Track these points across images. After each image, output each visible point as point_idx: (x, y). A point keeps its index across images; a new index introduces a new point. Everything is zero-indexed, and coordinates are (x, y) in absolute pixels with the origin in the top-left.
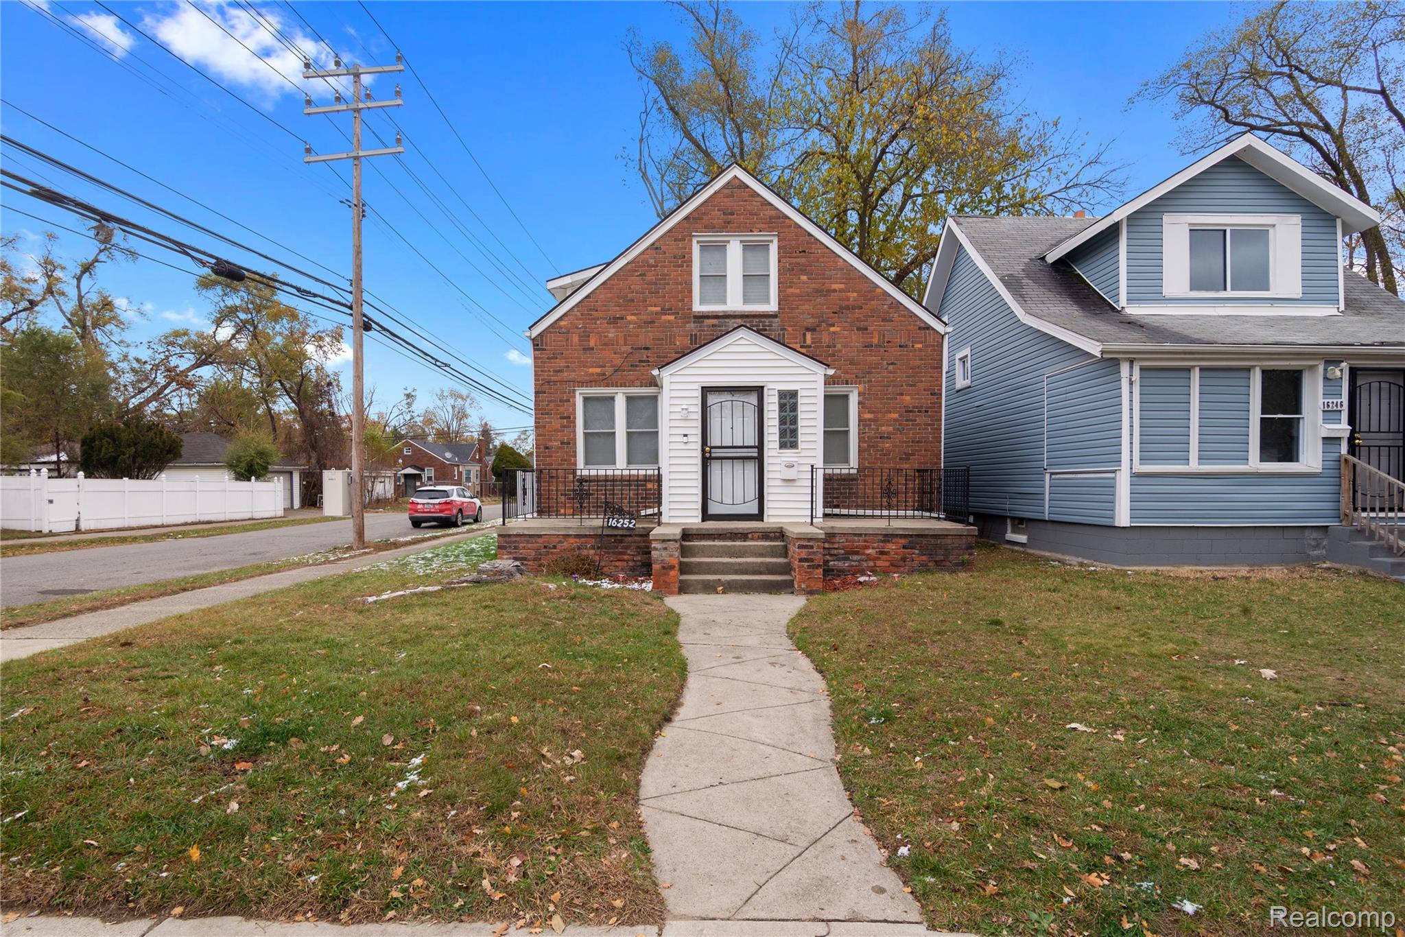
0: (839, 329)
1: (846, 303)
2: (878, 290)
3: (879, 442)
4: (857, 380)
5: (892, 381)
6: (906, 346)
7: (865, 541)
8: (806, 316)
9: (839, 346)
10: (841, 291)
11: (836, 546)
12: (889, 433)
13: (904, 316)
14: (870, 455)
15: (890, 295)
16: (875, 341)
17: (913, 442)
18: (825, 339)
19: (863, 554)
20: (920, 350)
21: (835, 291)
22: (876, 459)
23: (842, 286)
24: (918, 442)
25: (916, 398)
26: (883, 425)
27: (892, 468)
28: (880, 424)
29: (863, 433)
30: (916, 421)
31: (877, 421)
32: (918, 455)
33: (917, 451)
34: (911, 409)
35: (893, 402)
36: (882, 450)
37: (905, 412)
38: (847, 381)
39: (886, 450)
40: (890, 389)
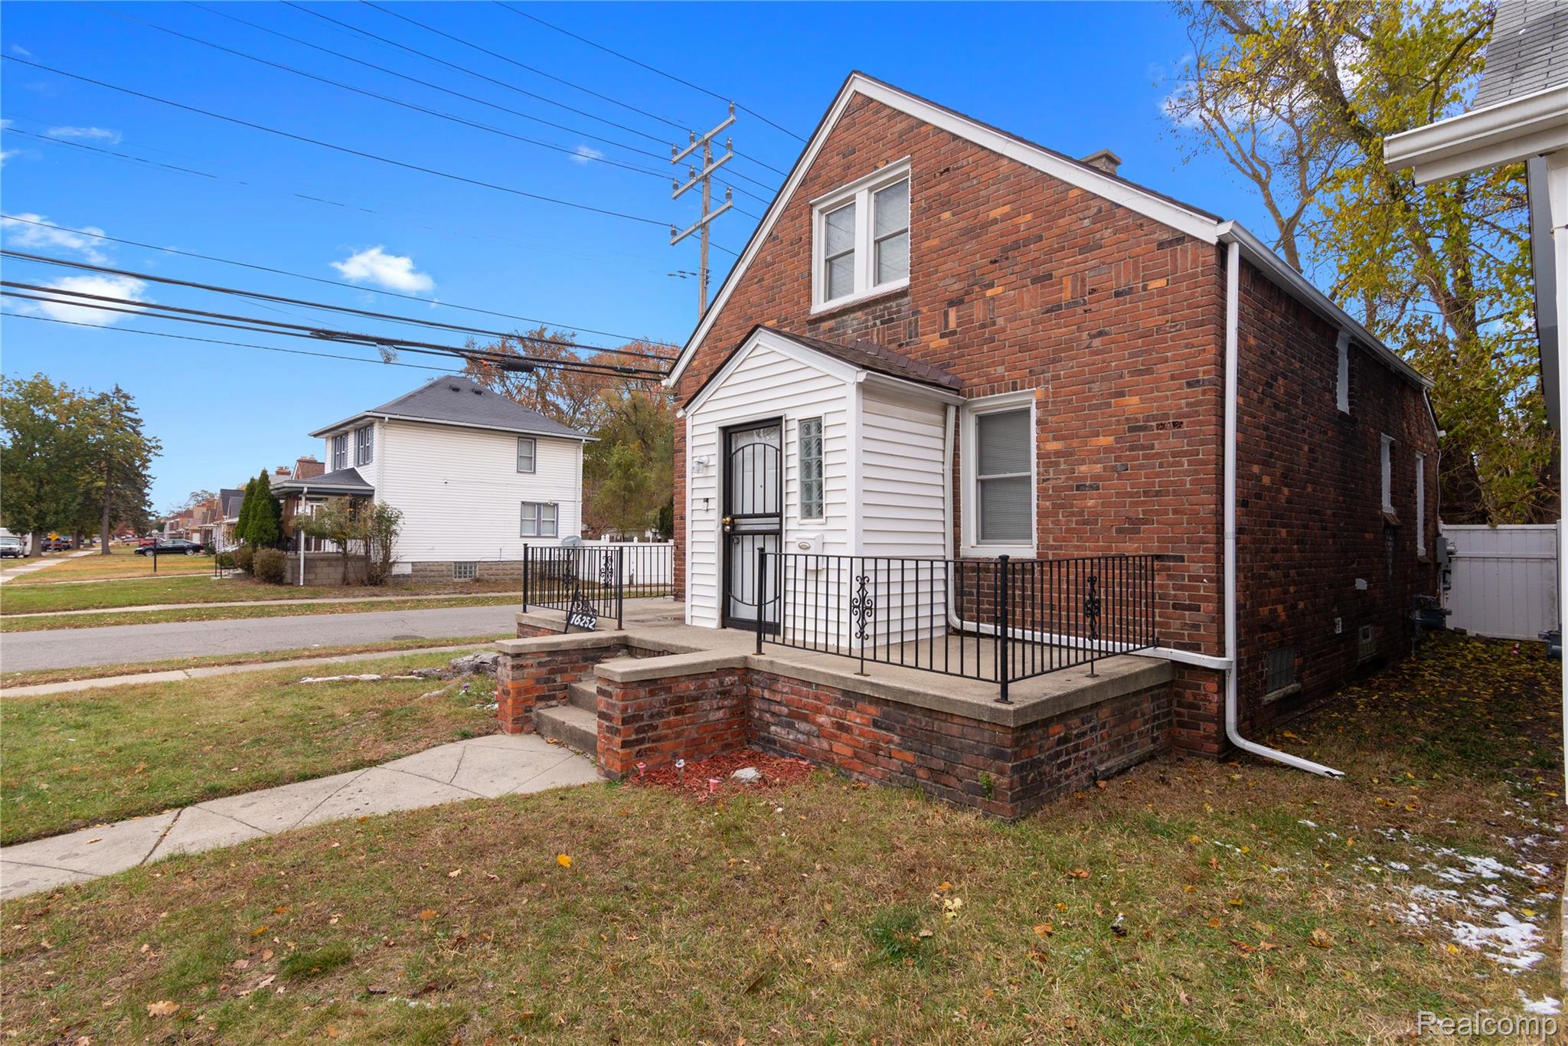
0: (1000, 289)
1: (1014, 237)
2: (1073, 194)
3: (1074, 497)
4: (1033, 377)
5: (1101, 370)
6: (1130, 291)
7: (817, 698)
8: (949, 281)
9: (1000, 321)
10: (1006, 217)
11: (778, 698)
12: (1097, 477)
13: (1126, 229)
14: (1057, 523)
15: (1095, 196)
16: (1066, 295)
17: (1146, 494)
18: (978, 312)
19: (814, 723)
20: (1162, 292)
21: (995, 221)
22: (1068, 530)
23: (1007, 208)
24: (1158, 494)
25: (1151, 398)
26: (1083, 462)
27: (1102, 549)
28: (1076, 460)
29: (1044, 481)
30: (1152, 447)
31: (1071, 454)
32: (1159, 522)
33: (1158, 513)
34: (1142, 423)
35: (1103, 414)
36: (1081, 513)
37: (1129, 431)
38: (1014, 384)
39: (1089, 513)
40: (1096, 387)
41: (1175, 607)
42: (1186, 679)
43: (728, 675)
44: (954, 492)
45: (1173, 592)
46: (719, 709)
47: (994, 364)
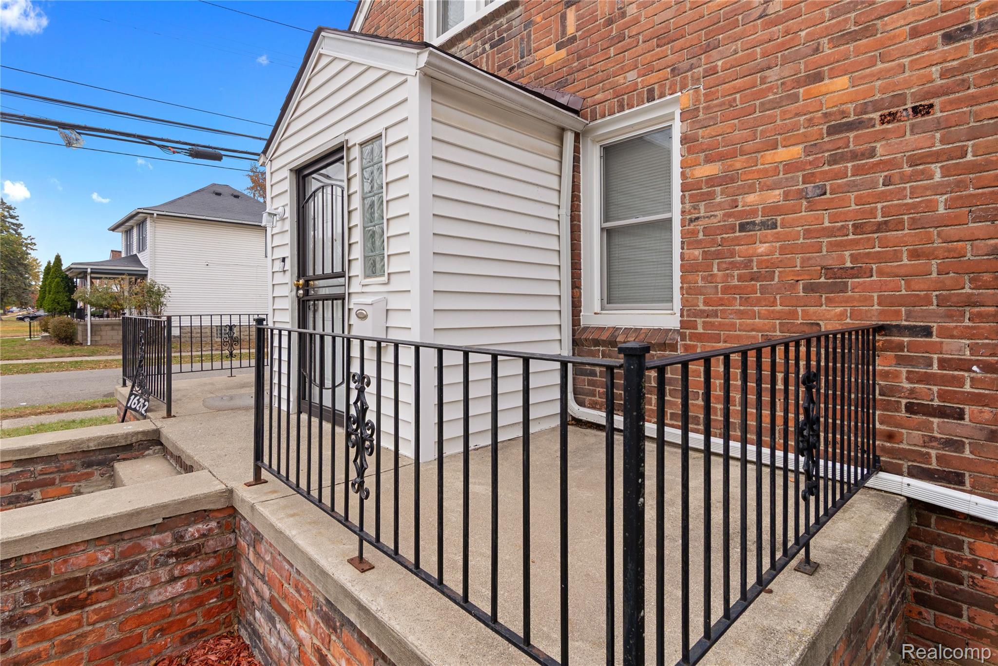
3: (737, 242)
4: (677, 78)
5: (782, 48)
9: (631, 11)
12: (774, 210)
14: (710, 279)
17: (858, 228)
18: (603, 4)
19: (294, 633)
22: (727, 289)
24: (880, 227)
25: (872, 75)
26: (751, 190)
27: (780, 316)
28: (739, 187)
29: (691, 221)
30: (872, 153)
31: (732, 180)
32: (881, 273)
33: (879, 258)
34: (852, 118)
35: (784, 112)
36: (747, 264)
37: (829, 134)
38: (651, 92)
39: (760, 263)
40: (773, 75)
41: (911, 408)
42: (933, 529)
43: (195, 522)
44: (572, 245)
45: (907, 385)
46: (173, 580)
47: (624, 71)
